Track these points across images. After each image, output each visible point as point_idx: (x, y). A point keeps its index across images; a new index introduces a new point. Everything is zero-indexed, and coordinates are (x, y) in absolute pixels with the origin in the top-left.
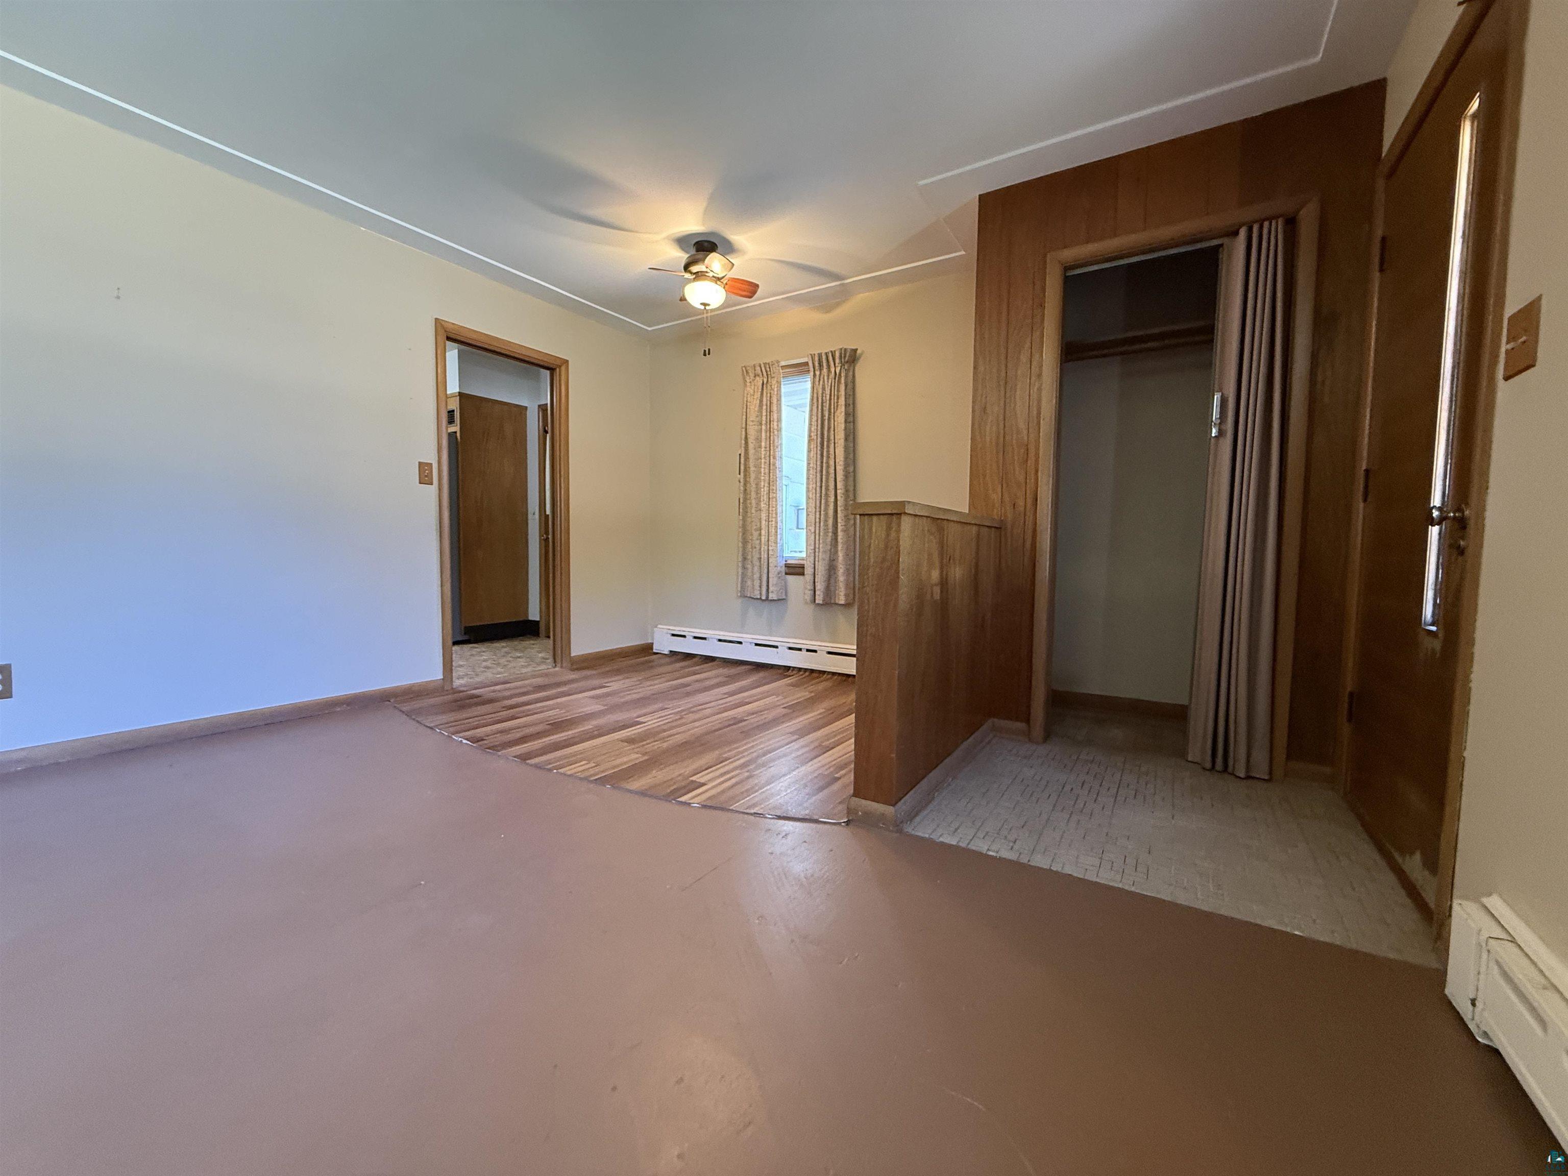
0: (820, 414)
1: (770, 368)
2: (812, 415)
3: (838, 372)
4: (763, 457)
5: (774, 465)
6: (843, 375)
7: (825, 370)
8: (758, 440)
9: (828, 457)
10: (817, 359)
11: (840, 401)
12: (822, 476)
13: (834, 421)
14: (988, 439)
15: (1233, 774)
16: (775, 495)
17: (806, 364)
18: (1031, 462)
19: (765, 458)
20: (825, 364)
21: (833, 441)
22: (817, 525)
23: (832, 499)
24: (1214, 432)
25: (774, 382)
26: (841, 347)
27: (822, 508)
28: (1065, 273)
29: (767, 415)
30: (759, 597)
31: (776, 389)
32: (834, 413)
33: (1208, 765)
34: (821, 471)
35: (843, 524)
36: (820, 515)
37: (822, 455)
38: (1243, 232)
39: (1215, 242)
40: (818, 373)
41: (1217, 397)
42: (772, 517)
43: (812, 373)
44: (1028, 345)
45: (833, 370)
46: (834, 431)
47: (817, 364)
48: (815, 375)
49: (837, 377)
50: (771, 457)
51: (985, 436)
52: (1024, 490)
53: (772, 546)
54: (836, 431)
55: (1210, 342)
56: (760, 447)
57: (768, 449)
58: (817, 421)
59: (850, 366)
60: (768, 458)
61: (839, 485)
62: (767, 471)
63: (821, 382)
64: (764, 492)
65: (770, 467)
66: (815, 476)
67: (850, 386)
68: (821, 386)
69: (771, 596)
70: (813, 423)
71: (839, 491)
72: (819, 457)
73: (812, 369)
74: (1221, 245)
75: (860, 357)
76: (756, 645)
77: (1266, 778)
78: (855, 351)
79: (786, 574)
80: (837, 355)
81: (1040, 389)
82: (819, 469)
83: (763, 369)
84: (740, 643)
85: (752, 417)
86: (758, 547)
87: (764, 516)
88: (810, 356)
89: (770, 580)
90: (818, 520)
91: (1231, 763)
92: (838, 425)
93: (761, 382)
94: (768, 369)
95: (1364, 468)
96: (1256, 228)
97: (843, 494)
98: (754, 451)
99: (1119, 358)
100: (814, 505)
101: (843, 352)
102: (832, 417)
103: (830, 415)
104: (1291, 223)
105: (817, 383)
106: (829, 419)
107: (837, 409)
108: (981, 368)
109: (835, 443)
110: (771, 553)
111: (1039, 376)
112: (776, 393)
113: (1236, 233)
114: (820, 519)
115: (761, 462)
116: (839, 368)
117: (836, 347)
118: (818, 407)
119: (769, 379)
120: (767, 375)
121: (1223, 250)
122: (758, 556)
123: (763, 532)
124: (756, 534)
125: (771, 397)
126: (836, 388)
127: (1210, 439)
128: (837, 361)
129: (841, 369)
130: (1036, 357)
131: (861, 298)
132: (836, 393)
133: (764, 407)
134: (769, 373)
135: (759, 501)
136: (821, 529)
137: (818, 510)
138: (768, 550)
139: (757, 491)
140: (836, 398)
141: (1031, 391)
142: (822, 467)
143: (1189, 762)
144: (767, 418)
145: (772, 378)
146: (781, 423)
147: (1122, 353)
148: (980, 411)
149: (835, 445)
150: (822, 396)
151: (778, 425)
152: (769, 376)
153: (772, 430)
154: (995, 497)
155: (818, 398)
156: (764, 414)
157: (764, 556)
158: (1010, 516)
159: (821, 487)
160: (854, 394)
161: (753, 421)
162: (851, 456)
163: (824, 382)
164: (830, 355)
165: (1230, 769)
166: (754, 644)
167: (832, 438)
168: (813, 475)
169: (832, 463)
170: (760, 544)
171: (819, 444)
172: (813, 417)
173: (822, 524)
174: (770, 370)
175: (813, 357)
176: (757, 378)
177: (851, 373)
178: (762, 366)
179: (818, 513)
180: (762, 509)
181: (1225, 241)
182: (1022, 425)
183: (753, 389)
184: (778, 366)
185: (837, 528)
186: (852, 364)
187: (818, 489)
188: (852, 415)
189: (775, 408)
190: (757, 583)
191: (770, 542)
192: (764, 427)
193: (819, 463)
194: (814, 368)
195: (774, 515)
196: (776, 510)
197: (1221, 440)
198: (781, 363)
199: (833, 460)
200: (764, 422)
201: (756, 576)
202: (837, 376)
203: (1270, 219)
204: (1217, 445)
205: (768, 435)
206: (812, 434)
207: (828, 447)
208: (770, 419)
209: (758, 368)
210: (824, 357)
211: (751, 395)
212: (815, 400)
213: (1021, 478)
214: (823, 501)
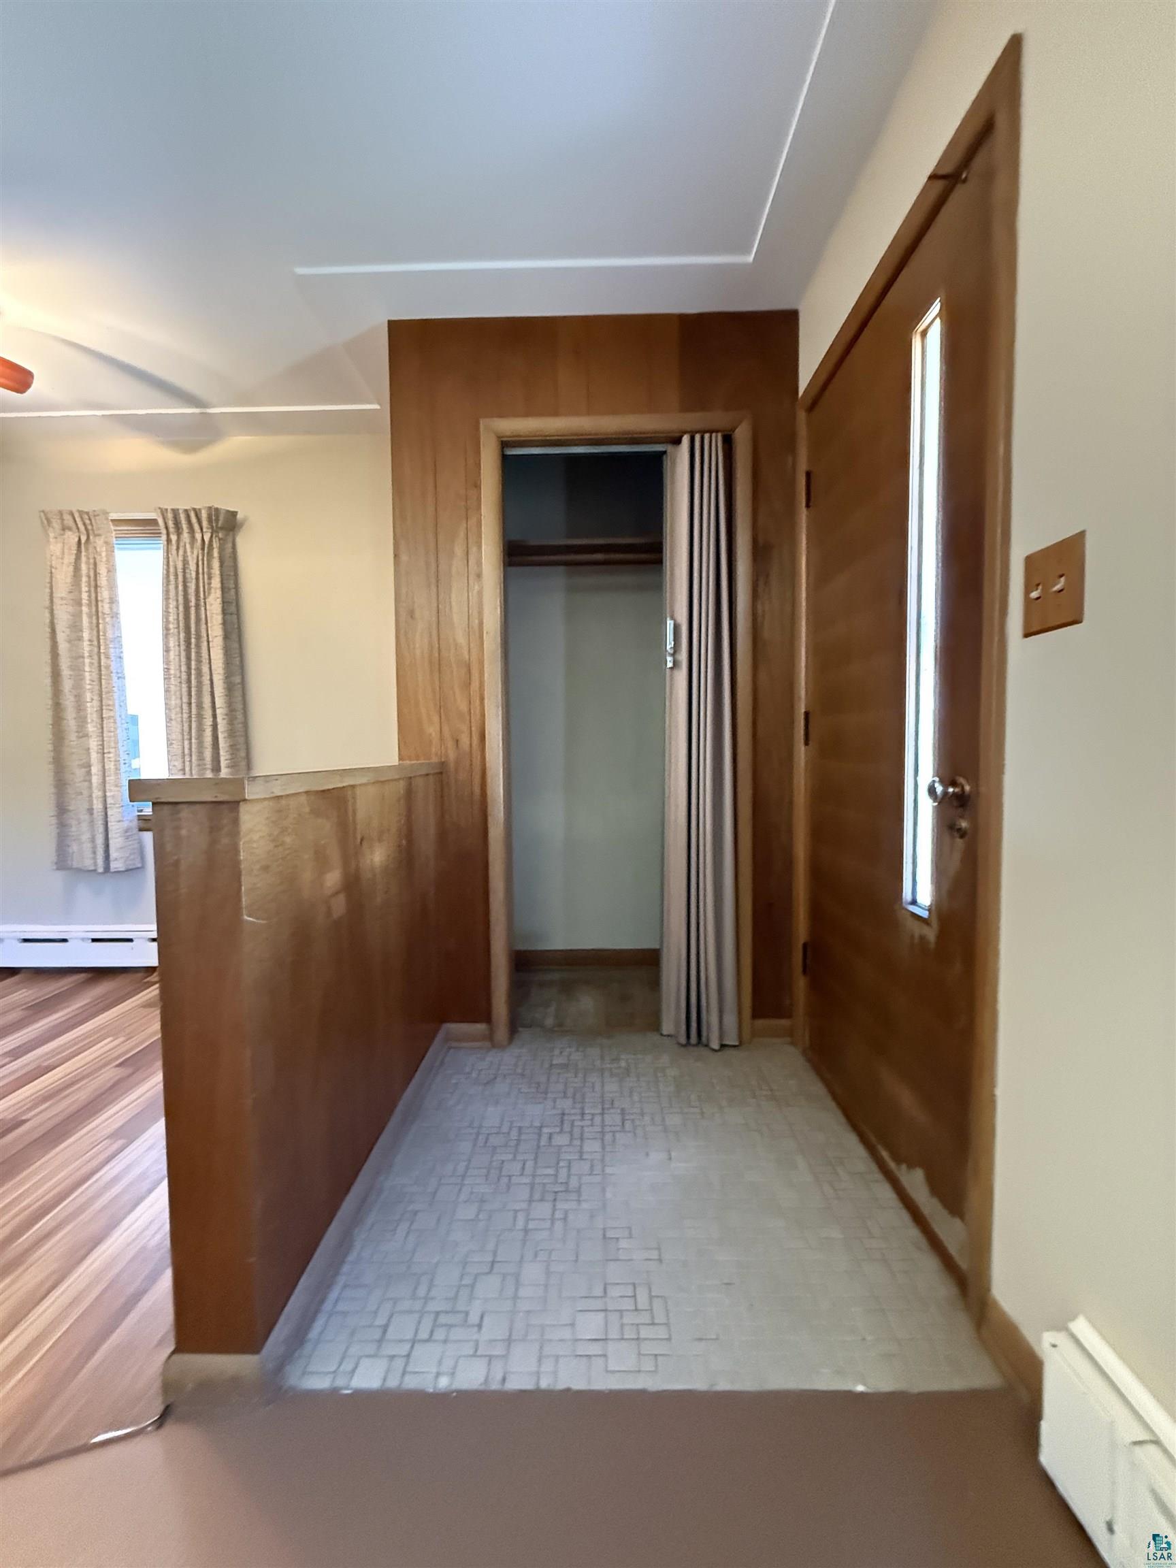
0: (181, 599)
1: (90, 519)
2: (169, 598)
3: (207, 538)
4: (86, 654)
5: (108, 667)
6: (215, 545)
7: (186, 536)
8: (76, 627)
9: (199, 661)
10: (170, 515)
11: (213, 581)
12: (189, 688)
13: (206, 609)
14: (418, 652)
15: (707, 1046)
16: (111, 714)
17: (154, 522)
18: (475, 685)
19: (90, 656)
20: (184, 526)
21: (205, 638)
22: (187, 758)
23: (208, 721)
24: (670, 665)
25: (99, 542)
26: (210, 505)
27: (193, 734)
28: (503, 451)
29: (89, 591)
30: (92, 868)
31: (104, 554)
32: (205, 599)
33: (683, 1040)
34: (189, 681)
35: (228, 757)
36: (190, 744)
37: (189, 658)
38: (686, 440)
39: (659, 448)
40: (174, 538)
41: (670, 624)
42: (109, 747)
43: (164, 537)
44: (462, 534)
45: (198, 536)
46: (206, 623)
47: (171, 524)
48: (169, 541)
49: (207, 549)
50: (102, 657)
51: (414, 648)
52: (468, 722)
53: (111, 791)
54: (209, 625)
55: (659, 562)
56: (80, 639)
57: (95, 643)
58: (177, 608)
59: (227, 535)
60: (96, 657)
61: (220, 702)
62: (95, 676)
63: (181, 552)
64: (91, 708)
65: (100, 670)
66: (178, 688)
67: (228, 563)
68: (181, 558)
69: (114, 866)
70: (171, 610)
71: (218, 711)
72: (183, 660)
73: (164, 531)
74: (665, 452)
75: (241, 525)
76: (94, 940)
77: (737, 1044)
78: (234, 514)
79: (141, 830)
80: (204, 515)
81: (480, 593)
82: (184, 676)
83: (78, 520)
84: (65, 940)
85: (61, 591)
86: (86, 793)
87: (93, 744)
88: (159, 511)
89: (111, 842)
90: (187, 751)
91: (704, 1034)
92: (212, 617)
93: (77, 539)
94: (87, 522)
95: (803, 710)
96: (698, 437)
97: (226, 715)
98: (67, 645)
99: (562, 568)
100: (179, 730)
101: (214, 513)
102: (202, 604)
103: (197, 598)
104: (728, 441)
105: (174, 551)
106: (197, 606)
107: (209, 593)
108: (404, 558)
109: (208, 642)
110: (109, 801)
111: (479, 576)
112: (104, 559)
113: (677, 441)
114: (190, 749)
115: (84, 662)
116: (209, 535)
117: (202, 504)
118: (177, 587)
119: (91, 537)
120: (86, 529)
121: (667, 458)
122: (86, 806)
123: (94, 770)
124: (80, 773)
125: (95, 564)
126: (205, 562)
127: (665, 670)
128: (205, 523)
129: (212, 536)
130: (473, 550)
131: (236, 443)
132: (206, 570)
133: (84, 579)
134: (89, 527)
135: (82, 721)
136: (194, 765)
137: (186, 737)
138: (105, 797)
139: (79, 706)
140: (206, 576)
141: (470, 594)
142: (189, 675)
143: (665, 1036)
144: (89, 596)
145: (96, 535)
146: (118, 606)
147: (566, 564)
148: (405, 616)
149: (209, 645)
150: (184, 572)
151: (111, 609)
152: (91, 532)
153: (100, 614)
154: (432, 730)
155: (176, 575)
156: (84, 588)
157: (97, 806)
158: (452, 755)
159: (190, 704)
160: (236, 575)
161: (62, 598)
162: (237, 661)
163: (185, 552)
164: (192, 515)
165: (704, 1039)
166: (90, 940)
167: (204, 634)
168: (176, 685)
169: (205, 669)
170: (90, 787)
171: (182, 643)
172: (171, 601)
173: (194, 758)
174: (91, 524)
175: (163, 512)
176: (68, 533)
177: (230, 545)
178: (77, 515)
179: (186, 742)
180: (90, 734)
181: (669, 448)
182: (461, 639)
183: (60, 550)
184: (107, 519)
185: (219, 762)
186: (231, 533)
187: (185, 707)
188: (234, 604)
189: (103, 581)
190: (87, 846)
191: (107, 785)
192: (85, 609)
193: (184, 668)
194: (167, 528)
195: (112, 744)
196: (116, 736)
197: (676, 672)
198: (111, 514)
199: (208, 666)
200: (85, 601)
201: (86, 837)
202: (206, 546)
203: (711, 432)
204: (671, 676)
205: (94, 621)
206: (171, 626)
207: (198, 646)
208: (96, 598)
209: (67, 518)
210: (182, 517)
211: (57, 558)
212: (172, 578)
213: (463, 707)
214: (194, 725)
